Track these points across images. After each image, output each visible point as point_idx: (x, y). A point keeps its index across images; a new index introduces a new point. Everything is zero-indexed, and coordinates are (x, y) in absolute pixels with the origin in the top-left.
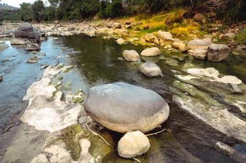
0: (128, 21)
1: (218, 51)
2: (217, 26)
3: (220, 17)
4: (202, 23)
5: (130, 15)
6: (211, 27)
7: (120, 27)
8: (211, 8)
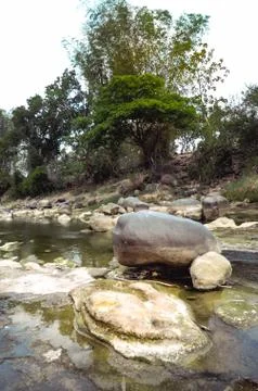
0: (61, 198)
1: (216, 204)
2: (194, 186)
3: (193, 176)
4: (173, 186)
5: (62, 190)
6: (186, 189)
7: (50, 207)
8: (178, 168)
